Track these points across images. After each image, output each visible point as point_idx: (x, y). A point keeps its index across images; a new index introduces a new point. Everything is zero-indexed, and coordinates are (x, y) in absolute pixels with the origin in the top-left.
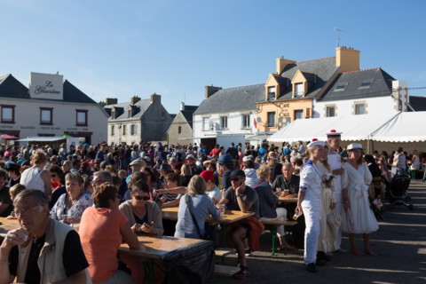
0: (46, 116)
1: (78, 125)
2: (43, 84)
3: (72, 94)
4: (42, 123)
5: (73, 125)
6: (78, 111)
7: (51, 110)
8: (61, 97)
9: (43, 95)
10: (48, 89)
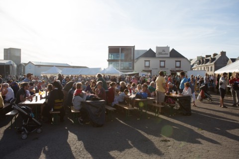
0: (162, 64)
1: (176, 67)
2: (161, 51)
3: (174, 54)
4: (161, 67)
5: (174, 67)
6: (176, 61)
7: (164, 61)
8: (169, 56)
9: (161, 56)
10: (163, 53)
